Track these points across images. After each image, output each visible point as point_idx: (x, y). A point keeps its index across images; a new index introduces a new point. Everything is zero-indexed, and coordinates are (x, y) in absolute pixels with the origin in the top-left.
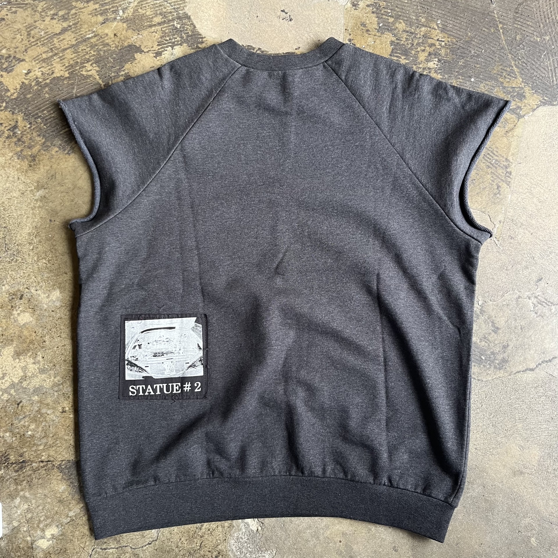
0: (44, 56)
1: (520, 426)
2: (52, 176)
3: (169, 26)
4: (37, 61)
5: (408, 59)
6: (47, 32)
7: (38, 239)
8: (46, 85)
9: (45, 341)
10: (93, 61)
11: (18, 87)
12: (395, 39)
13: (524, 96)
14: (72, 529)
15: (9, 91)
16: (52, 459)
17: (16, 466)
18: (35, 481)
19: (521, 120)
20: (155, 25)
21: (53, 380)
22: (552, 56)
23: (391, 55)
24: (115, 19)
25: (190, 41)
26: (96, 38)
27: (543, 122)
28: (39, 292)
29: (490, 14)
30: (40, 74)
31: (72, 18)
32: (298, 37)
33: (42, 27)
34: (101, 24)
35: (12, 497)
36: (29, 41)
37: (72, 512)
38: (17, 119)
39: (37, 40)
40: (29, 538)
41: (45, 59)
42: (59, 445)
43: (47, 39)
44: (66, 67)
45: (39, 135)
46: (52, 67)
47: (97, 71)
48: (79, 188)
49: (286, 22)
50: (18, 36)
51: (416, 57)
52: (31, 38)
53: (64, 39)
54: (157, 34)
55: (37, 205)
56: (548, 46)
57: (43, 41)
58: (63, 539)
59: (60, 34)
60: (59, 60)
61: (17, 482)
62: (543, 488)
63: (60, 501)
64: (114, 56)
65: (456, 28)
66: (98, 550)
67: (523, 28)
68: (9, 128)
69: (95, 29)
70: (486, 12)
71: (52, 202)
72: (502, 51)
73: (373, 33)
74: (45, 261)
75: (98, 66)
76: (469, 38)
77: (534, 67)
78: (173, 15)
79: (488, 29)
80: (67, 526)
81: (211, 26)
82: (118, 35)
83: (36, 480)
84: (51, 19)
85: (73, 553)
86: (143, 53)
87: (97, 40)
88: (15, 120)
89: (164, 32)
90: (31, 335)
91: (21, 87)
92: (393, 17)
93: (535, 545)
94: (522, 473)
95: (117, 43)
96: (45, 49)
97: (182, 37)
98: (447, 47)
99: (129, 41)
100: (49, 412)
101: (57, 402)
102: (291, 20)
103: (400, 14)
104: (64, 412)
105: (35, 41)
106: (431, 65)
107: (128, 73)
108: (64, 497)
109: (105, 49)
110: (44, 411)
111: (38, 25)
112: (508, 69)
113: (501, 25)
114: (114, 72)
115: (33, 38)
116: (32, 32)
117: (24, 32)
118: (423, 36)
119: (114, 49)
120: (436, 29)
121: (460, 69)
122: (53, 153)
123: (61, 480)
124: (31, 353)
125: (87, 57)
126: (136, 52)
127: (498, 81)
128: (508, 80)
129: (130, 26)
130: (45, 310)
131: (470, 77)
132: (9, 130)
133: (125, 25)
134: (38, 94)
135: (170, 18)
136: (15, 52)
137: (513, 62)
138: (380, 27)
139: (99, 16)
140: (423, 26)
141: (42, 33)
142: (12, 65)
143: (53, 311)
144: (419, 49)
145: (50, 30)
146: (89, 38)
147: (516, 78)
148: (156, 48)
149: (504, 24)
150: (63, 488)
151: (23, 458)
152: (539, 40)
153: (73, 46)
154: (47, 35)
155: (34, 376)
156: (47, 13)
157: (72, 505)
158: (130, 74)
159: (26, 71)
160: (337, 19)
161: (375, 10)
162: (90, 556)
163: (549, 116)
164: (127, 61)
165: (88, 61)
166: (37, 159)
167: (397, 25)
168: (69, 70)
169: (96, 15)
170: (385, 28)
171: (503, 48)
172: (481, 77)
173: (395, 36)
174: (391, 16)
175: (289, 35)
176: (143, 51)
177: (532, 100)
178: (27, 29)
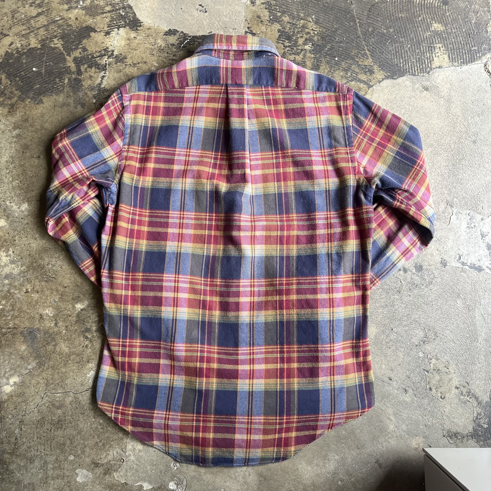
0: (24, 32)
2: (26, 119)
3: (117, 13)
4: (18, 36)
5: (290, 43)
6: (27, 15)
7: (13, 165)
8: (24, 53)
9: (15, 240)
10: (59, 37)
11: (3, 54)
12: (281, 28)
13: (373, 73)
14: (30, 378)
16: (17, 327)
19: (370, 89)
20: (106, 13)
21: (20, 269)
22: (394, 43)
23: (278, 39)
24: (77, 7)
25: (131, 25)
26: (62, 21)
27: (387, 91)
28: (12, 204)
29: (351, 12)
30: (19, 45)
31: (46, 6)
32: (211, 25)
33: (23, 11)
34: (66, 11)
36: (13, 22)
37: (30, 366)
39: (19, 21)
41: (24, 35)
42: (22, 316)
43: (26, 20)
44: (39, 41)
45: (17, 90)
46: (29, 40)
47: (62, 45)
48: (45, 129)
49: (202, 13)
50: (5, 18)
51: (296, 41)
53: (38, 21)
54: (107, 19)
55: (14, 141)
56: (392, 36)
57: (23, 21)
58: (22, 385)
59: (36, 17)
60: (34, 35)
62: (378, 355)
63: (21, 358)
64: (75, 34)
65: (326, 21)
66: (49, 394)
67: (374, 23)
69: (62, 14)
70: (348, 11)
71: (25, 138)
72: (358, 39)
73: (266, 23)
74: (17, 182)
75: (63, 41)
76: (335, 29)
77: (381, 51)
78: (120, 6)
79: (348, 23)
80: (26, 376)
81: (147, 15)
82: (79, 19)
83: (4, 342)
84: (30, 6)
85: (30, 396)
86: (97, 33)
87: (63, 22)
89: (112, 18)
90: (5, 236)
91: (5, 55)
92: (280, 12)
95: (78, 25)
96: (24, 27)
97: (126, 22)
98: (319, 35)
99: (86, 23)
100: (16, 292)
101: (22, 285)
102: (206, 12)
103: (285, 10)
104: (27, 292)
105: (17, 22)
106: (307, 47)
108: (25, 354)
109: (68, 28)
110: (12, 291)
111: (20, 10)
112: (362, 52)
113: (358, 21)
114: (74, 46)
115: (16, 19)
116: (15, 15)
117: (10, 15)
118: (302, 26)
119: (75, 28)
120: (311, 22)
121: (327, 51)
122: (27, 103)
123: (23, 342)
124: (4, 249)
125: (55, 34)
126: (92, 32)
127: (355, 61)
128: (362, 60)
129: (88, 13)
130: (17, 217)
131: (335, 57)
133: (84, 12)
134: (18, 59)
135: (118, 8)
136: (2, 29)
137: (366, 48)
138: (271, 19)
139: (65, 5)
140: (302, 19)
141: (23, 16)
143: (22, 218)
144: (298, 36)
145: (29, 14)
146: (57, 21)
147: (367, 59)
148: (106, 29)
149: (360, 20)
150: (24, 348)
152: (385, 32)
153: (45, 26)
154: (27, 17)
155: (6, 265)
156: (27, 2)
157: (30, 360)
158: (86, 47)
159: (10, 43)
160: (240, 12)
161: (267, 6)
162: (42, 398)
163: (391, 86)
164: (84, 37)
165: (56, 37)
166: (15, 107)
167: (283, 18)
168: (41, 43)
169: (63, 4)
170: (274, 20)
171: (359, 37)
172: (343, 57)
173: (281, 26)
174: (279, 12)
175: (204, 22)
176: (96, 31)
177: (379, 74)
178: (11, 13)
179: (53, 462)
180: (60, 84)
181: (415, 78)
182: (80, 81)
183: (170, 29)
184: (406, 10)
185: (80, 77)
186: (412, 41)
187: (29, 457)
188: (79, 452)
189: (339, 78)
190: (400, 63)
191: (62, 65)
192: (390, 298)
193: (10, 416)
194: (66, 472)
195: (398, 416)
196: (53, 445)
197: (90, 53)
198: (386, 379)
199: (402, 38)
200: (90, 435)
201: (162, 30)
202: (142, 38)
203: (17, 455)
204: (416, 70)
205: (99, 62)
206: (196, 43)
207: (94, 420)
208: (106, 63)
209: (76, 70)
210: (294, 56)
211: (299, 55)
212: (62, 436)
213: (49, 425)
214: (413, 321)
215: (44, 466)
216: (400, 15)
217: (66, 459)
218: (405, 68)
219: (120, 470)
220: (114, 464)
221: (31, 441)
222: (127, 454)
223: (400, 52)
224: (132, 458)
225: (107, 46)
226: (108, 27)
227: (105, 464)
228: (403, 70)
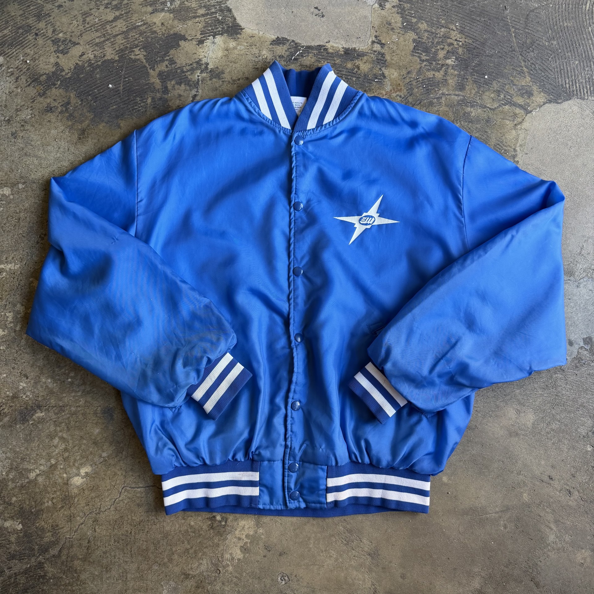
0: (97, 40)
1: (518, 391)
3: (212, 18)
4: (91, 45)
5: (429, 56)
6: (101, 19)
8: (98, 66)
10: (141, 47)
11: (73, 67)
12: (417, 37)
13: (532, 95)
14: (105, 469)
15: (63, 70)
17: (55, 410)
18: (72, 423)
19: (528, 115)
20: (199, 17)
22: (559, 59)
23: (413, 52)
24: (163, 9)
25: (230, 32)
26: (145, 26)
27: (549, 118)
29: (504, 19)
30: (92, 56)
31: (125, 7)
33: (97, 14)
34: (150, 14)
35: (51, 437)
36: (84, 27)
37: (105, 453)
38: (70, 96)
39: (92, 26)
40: (65, 475)
41: (97, 43)
42: (96, 392)
43: (100, 25)
44: (117, 51)
45: (89, 111)
46: (104, 50)
47: (144, 56)
49: (318, 19)
50: (75, 22)
51: (436, 53)
52: (86, 24)
53: (116, 26)
54: (200, 25)
56: (555, 50)
57: (97, 27)
58: (95, 477)
59: (112, 21)
60: (110, 44)
61: (57, 424)
63: (94, 443)
64: (161, 42)
65: (473, 30)
66: (128, 488)
67: (533, 33)
68: (62, 104)
69: (144, 18)
70: (500, 17)
72: (514, 52)
73: (398, 31)
75: (146, 51)
76: (484, 39)
77: (541, 68)
78: (216, 8)
79: (501, 32)
80: (100, 465)
81: (250, 19)
82: (165, 24)
83: (74, 423)
84: (105, 8)
85: (105, 490)
86: (187, 41)
87: (146, 28)
88: (68, 97)
89: (207, 23)
91: (75, 68)
92: (416, 18)
93: (527, 500)
94: (517, 434)
95: (164, 32)
96: (98, 34)
97: (223, 28)
98: (464, 46)
99: (175, 29)
102: (323, 16)
103: (422, 15)
105: (90, 27)
106: (449, 62)
107: (172, 58)
108: (98, 439)
109: (153, 36)
111: (92, 13)
112: (519, 69)
113: (514, 30)
114: (160, 57)
115: (88, 23)
116: (88, 19)
117: (80, 18)
118: (443, 35)
119: (160, 36)
120: (454, 31)
121: (475, 66)
122: (101, 127)
123: (96, 424)
125: (136, 42)
126: (181, 40)
127: (509, 79)
128: (518, 79)
129: (176, 17)
131: (484, 75)
132: (62, 105)
133: (172, 15)
134: (91, 74)
135: (213, 10)
136: (71, 36)
137: (523, 63)
138: (404, 26)
139: (148, 6)
140: (443, 27)
141: (97, 19)
142: (68, 48)
144: (438, 47)
145: (104, 18)
146: (139, 26)
147: (525, 77)
148: (199, 36)
149: (516, 29)
150: (97, 431)
151: (63, 402)
152: (547, 44)
153: (123, 33)
154: (101, 22)
156: (101, 2)
157: (105, 447)
158: (174, 59)
159: (80, 54)
160: (365, 17)
161: (400, 10)
162: (120, 494)
163: (554, 112)
164: (172, 47)
165: (137, 46)
166: (86, 133)
167: (420, 25)
168: (119, 53)
169: (146, 6)
170: (409, 27)
171: (514, 50)
172: (494, 74)
173: (417, 34)
174: (414, 17)
175: (321, 30)
176: (187, 39)
177: (539, 98)
178: (83, 15)
179: (133, 572)
180: (142, 104)
181: (584, 102)
182: (166, 100)
183: (278, 37)
184: (573, 18)
185: (166, 96)
186: (581, 57)
187: (104, 564)
188: (166, 560)
189: (489, 101)
190: (566, 83)
191: (144, 81)
192: (551, 377)
193: (81, 514)
194: (149, 583)
195: (560, 523)
196: (134, 550)
197: (178, 66)
198: (546, 479)
199: (567, 53)
200: (179, 540)
201: (268, 39)
202: (243, 47)
203: (89, 561)
204: (585, 92)
205: (189, 77)
206: (310, 54)
207: (183, 521)
208: (198, 79)
209: (161, 87)
210: (432, 73)
211: (439, 72)
212: (144, 540)
213: (128, 526)
214: (580, 406)
215: (123, 576)
216: (566, 24)
217: (150, 568)
218: (571, 89)
219: (215, 583)
220: (208, 575)
221: (107, 545)
222: (224, 563)
223: (565, 69)
224: (230, 568)
225: (201, 57)
226: (201, 34)
227: (197, 576)
228: (570, 92)
